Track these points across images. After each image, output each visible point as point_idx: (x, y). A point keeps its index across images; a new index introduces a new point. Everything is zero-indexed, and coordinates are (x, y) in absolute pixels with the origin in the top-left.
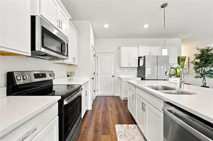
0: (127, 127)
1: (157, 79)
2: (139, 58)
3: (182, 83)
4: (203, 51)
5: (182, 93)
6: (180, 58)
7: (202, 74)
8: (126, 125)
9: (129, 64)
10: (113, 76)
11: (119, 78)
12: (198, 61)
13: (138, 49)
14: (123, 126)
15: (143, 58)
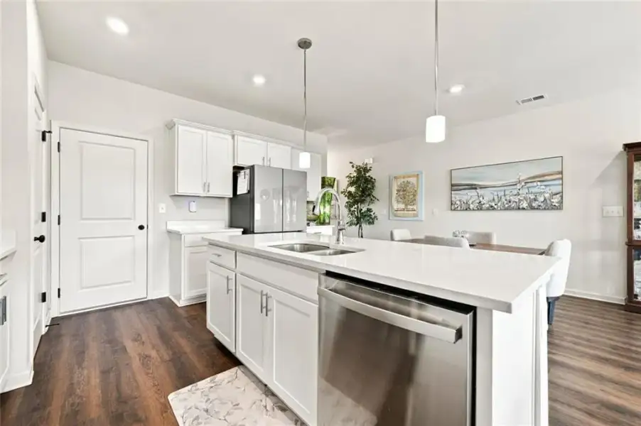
0: (213, 385)
1: (281, 230)
2: (237, 170)
3: (341, 232)
4: (359, 170)
5: (343, 252)
6: (326, 180)
7: (357, 217)
8: (208, 379)
9: (206, 186)
10: (141, 227)
11: (169, 232)
12: (352, 189)
13: (232, 141)
14: (197, 387)
15: (248, 171)
